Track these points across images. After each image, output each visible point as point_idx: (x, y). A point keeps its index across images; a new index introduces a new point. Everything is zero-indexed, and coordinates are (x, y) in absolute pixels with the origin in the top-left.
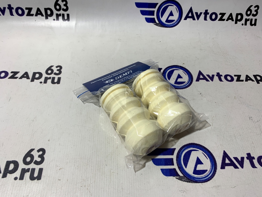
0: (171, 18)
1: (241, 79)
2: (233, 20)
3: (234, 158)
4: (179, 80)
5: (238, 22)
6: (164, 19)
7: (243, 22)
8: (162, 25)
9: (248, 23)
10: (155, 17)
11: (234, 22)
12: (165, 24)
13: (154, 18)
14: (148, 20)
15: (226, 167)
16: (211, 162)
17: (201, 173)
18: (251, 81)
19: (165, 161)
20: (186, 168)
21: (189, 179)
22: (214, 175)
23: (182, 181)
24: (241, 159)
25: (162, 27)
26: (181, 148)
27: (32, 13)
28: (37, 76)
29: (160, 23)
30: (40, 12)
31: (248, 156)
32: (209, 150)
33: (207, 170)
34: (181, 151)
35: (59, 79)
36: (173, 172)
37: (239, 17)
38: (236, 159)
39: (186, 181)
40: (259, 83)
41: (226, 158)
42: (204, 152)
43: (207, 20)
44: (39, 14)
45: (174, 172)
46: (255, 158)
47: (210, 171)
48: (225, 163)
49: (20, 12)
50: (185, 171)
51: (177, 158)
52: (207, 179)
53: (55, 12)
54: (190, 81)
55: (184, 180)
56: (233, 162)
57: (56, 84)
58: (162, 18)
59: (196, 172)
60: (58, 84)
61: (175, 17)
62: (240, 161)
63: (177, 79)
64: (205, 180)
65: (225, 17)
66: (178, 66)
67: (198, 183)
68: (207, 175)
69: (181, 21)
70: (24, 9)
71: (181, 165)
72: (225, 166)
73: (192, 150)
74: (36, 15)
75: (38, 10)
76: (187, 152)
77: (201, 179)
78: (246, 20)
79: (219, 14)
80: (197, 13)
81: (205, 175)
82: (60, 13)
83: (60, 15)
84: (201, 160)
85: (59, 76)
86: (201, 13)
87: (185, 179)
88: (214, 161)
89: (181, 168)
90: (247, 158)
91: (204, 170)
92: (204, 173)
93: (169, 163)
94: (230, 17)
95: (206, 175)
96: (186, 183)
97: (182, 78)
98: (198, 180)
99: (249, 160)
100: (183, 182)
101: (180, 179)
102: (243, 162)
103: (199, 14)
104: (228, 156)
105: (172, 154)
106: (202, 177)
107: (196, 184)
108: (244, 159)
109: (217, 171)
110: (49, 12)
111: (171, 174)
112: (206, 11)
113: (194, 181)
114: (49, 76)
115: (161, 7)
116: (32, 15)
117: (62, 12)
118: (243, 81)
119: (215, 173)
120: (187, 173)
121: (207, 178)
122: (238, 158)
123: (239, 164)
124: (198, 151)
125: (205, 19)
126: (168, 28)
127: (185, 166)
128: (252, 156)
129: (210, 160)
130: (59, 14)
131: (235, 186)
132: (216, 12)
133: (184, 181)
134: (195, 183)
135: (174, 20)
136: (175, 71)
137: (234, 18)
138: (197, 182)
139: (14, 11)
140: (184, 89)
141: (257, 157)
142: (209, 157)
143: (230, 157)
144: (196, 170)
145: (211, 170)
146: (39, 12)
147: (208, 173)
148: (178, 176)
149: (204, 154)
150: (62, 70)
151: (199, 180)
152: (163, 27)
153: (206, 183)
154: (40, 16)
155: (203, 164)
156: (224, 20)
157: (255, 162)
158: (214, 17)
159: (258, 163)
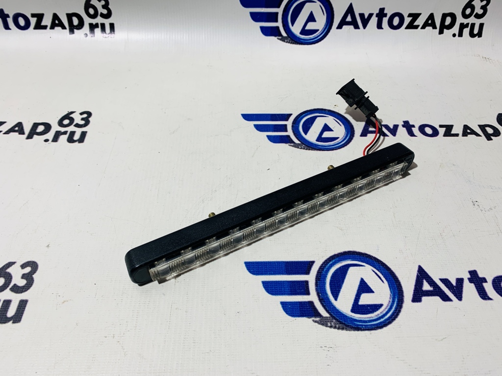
0: (311, 26)
1: (453, 132)
2: (435, 27)
3: (442, 280)
4: (326, 135)
5: (445, 30)
6: (296, 29)
7: (456, 29)
8: (293, 39)
9: (466, 31)
10: (279, 24)
11: (438, 30)
12: (299, 39)
13: (278, 28)
14: (266, 32)
15: (424, 298)
16: (390, 289)
17: (369, 311)
18: (474, 136)
19: (291, 287)
20: (336, 299)
21: (343, 323)
22: (398, 315)
23: (327, 326)
24: (456, 283)
25: (293, 43)
26: (326, 261)
27: (43, 24)
28: (41, 129)
29: (289, 37)
30: (58, 21)
31: (471, 276)
32: (386, 265)
33: (381, 305)
34: (325, 267)
35: (84, 135)
36: (307, 309)
37: (448, 21)
38: (446, 281)
39: (335, 328)
40: (492, 139)
41: (425, 281)
42: (375, 268)
43: (383, 29)
44: (58, 25)
45: (309, 308)
46: (488, 280)
47: (389, 307)
48: (422, 290)
49: (22, 22)
50: (333, 306)
51: (316, 281)
52: (381, 322)
53: (87, 20)
54: (349, 135)
55: (331, 324)
56: (440, 287)
57: (77, 143)
58: (293, 26)
59: (359, 309)
60: (79, 142)
61: (320, 23)
62: (455, 287)
63: (322, 133)
64: (377, 324)
65: (420, 22)
66: (325, 110)
67: (362, 330)
68: (382, 314)
69: (331, 31)
70: (29, 16)
71: (326, 294)
72: (422, 296)
73: (351, 264)
74: (52, 27)
75: (55, 17)
76: (340, 268)
77: (369, 324)
78: (463, 26)
79: (407, 15)
80: (362, 15)
81: (378, 315)
82: (96, 22)
83: (96, 26)
84: (369, 284)
85: (84, 129)
86: (371, 15)
87: (333, 323)
88: (397, 287)
89: (324, 301)
90: (471, 280)
91: (376, 305)
92: (376, 311)
93: (298, 291)
94: (430, 22)
95: (380, 315)
96: (336, 330)
97: (333, 131)
98: (362, 325)
99: (475, 284)
100: (328, 328)
101: (323, 322)
102: (462, 289)
103: (366, 17)
104: (429, 276)
105: (307, 272)
106: (371, 319)
107: (356, 332)
108: (463, 283)
109: (404, 305)
110: (76, 21)
111: (303, 313)
112: (382, 10)
113: (354, 326)
114: (63, 130)
115: (290, 5)
116: (45, 27)
117: (99, 20)
118: (457, 135)
119: (400, 311)
120: (338, 310)
121: (382, 320)
122: (450, 281)
123: (453, 293)
124: (363, 267)
125: (379, 26)
126: (306, 46)
127: (333, 297)
128: (481, 275)
129: (389, 285)
130: (94, 24)
131: (445, 337)
132: (400, 12)
133: (331, 327)
134: (354, 330)
135: (318, 30)
136: (318, 118)
137: (438, 23)
138: (359, 328)
139: (10, 21)
140: (335, 151)
141: (492, 278)
142: (386, 279)
143: (432, 279)
144: (358, 305)
145: (390, 304)
146: (56, 22)
147: (384, 310)
148: (318, 317)
149: (376, 273)
150: (90, 119)
151: (364, 325)
152: (295, 44)
153: (379, 331)
154: (60, 28)
155: (373, 292)
156: (416, 27)
157: (488, 287)
158: (396, 21)
159: (495, 290)
